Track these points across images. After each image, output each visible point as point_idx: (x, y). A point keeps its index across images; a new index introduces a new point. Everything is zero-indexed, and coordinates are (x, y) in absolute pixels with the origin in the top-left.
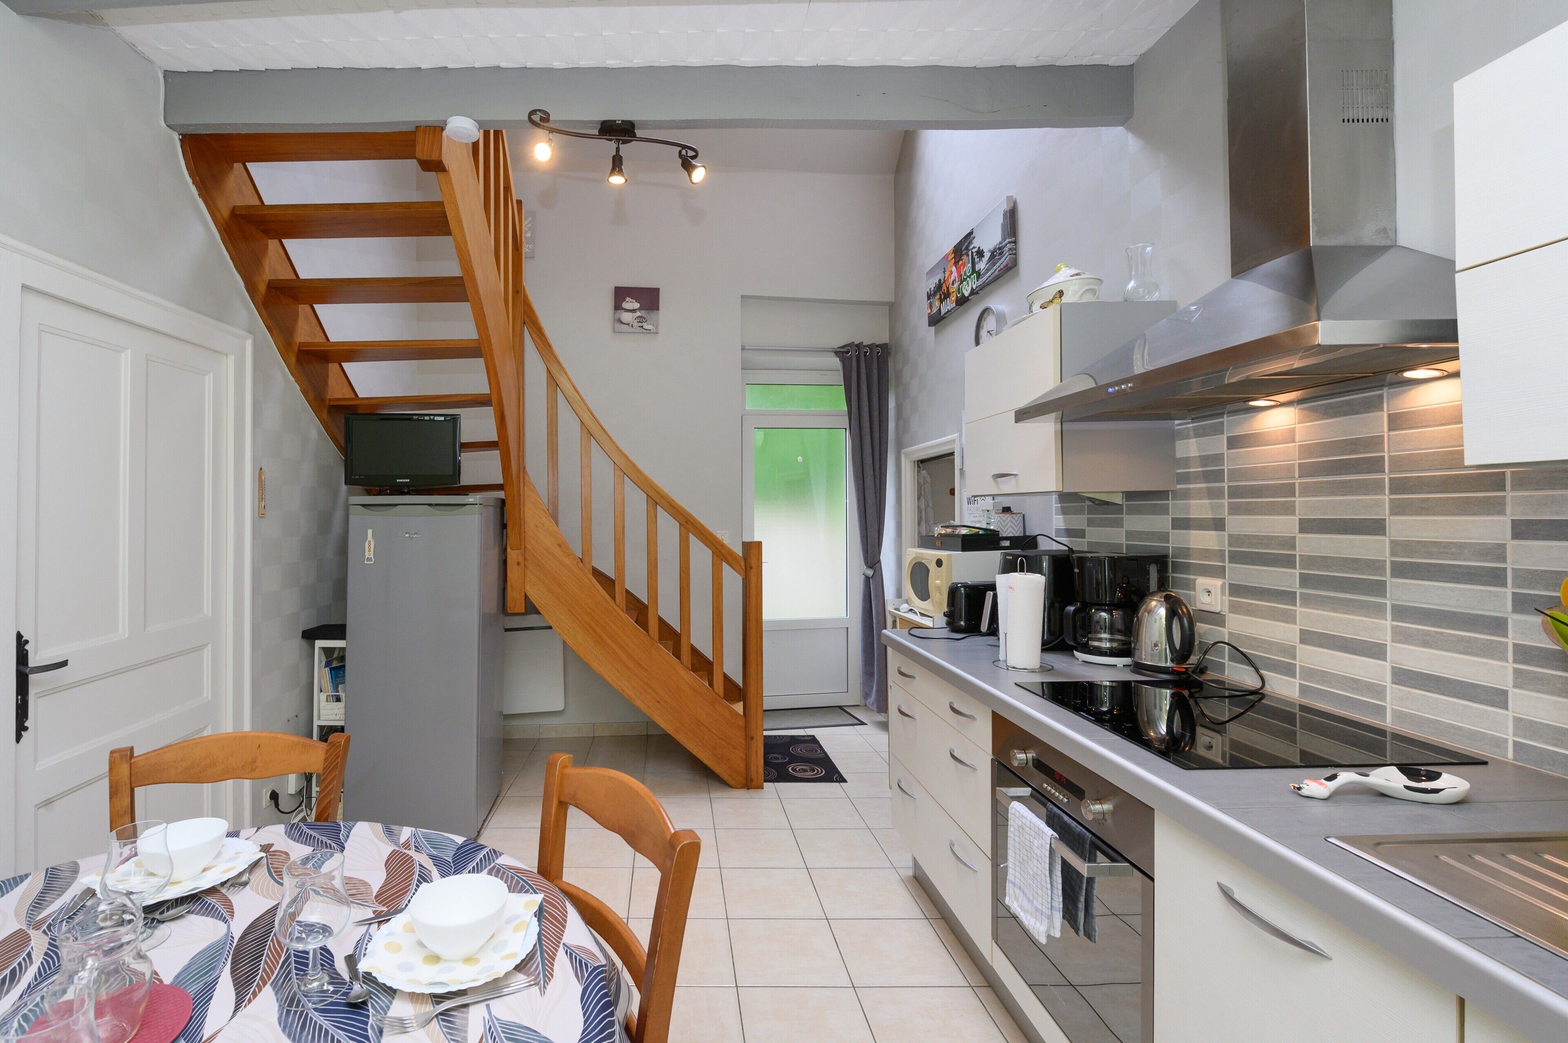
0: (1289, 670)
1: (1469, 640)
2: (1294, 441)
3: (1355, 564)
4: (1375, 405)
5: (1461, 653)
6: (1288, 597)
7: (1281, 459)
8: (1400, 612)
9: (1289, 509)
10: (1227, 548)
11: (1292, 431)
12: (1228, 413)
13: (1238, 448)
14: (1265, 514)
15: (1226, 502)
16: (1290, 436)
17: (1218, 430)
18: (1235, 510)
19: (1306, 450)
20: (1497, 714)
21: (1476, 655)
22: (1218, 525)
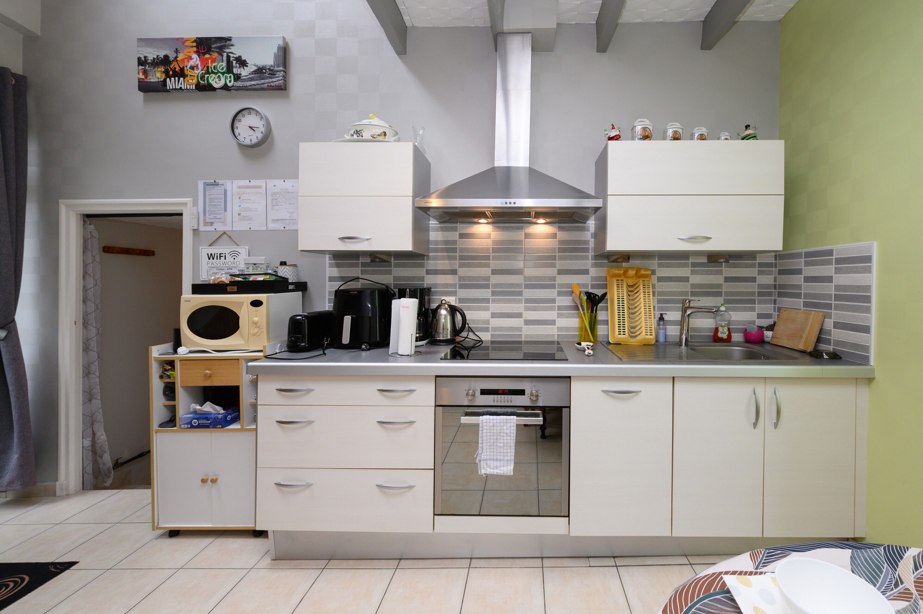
0: (486, 330)
1: (546, 306)
2: (490, 239)
3: (512, 285)
4: (521, 228)
5: (544, 311)
6: (487, 301)
7: (485, 245)
8: (527, 301)
9: (487, 266)
10: (458, 283)
11: (490, 234)
12: (460, 222)
13: (464, 239)
14: (477, 268)
15: (457, 262)
16: (489, 236)
17: (455, 229)
18: (461, 266)
19: (495, 242)
20: (553, 327)
21: (548, 311)
22: (454, 272)
